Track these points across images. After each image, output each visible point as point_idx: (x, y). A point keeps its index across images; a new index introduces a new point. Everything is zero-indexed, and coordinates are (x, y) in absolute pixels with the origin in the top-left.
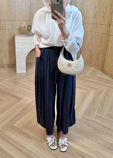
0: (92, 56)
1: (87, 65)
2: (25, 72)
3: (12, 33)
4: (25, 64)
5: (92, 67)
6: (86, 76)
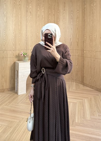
1: (69, 81)
2: (25, 93)
3: (13, 61)
4: (26, 86)
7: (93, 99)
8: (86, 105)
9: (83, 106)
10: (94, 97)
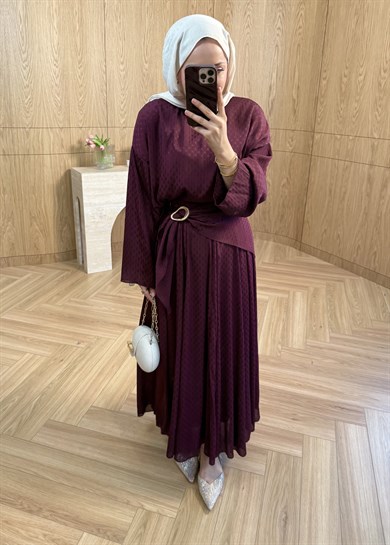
0: (269, 212)
2: (110, 268)
5: (268, 240)
6: (267, 261)
7: (323, 292)
8: (297, 309)
9: (287, 311)
10: (328, 285)
